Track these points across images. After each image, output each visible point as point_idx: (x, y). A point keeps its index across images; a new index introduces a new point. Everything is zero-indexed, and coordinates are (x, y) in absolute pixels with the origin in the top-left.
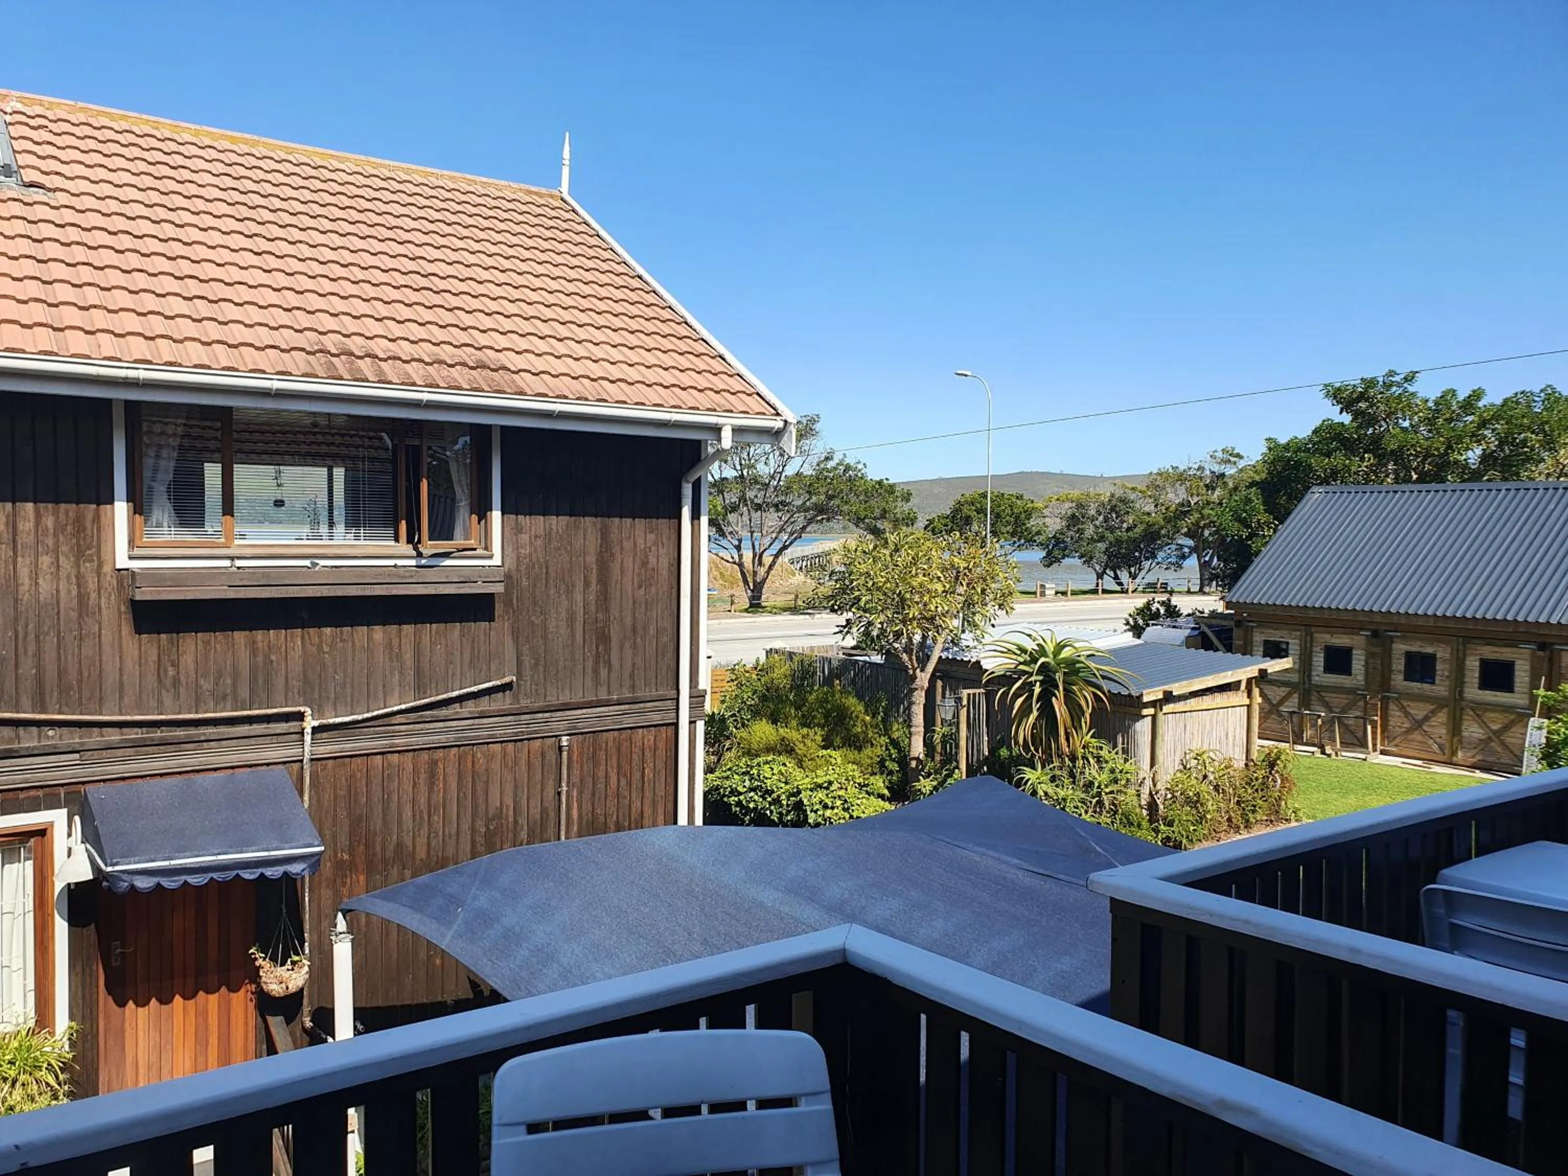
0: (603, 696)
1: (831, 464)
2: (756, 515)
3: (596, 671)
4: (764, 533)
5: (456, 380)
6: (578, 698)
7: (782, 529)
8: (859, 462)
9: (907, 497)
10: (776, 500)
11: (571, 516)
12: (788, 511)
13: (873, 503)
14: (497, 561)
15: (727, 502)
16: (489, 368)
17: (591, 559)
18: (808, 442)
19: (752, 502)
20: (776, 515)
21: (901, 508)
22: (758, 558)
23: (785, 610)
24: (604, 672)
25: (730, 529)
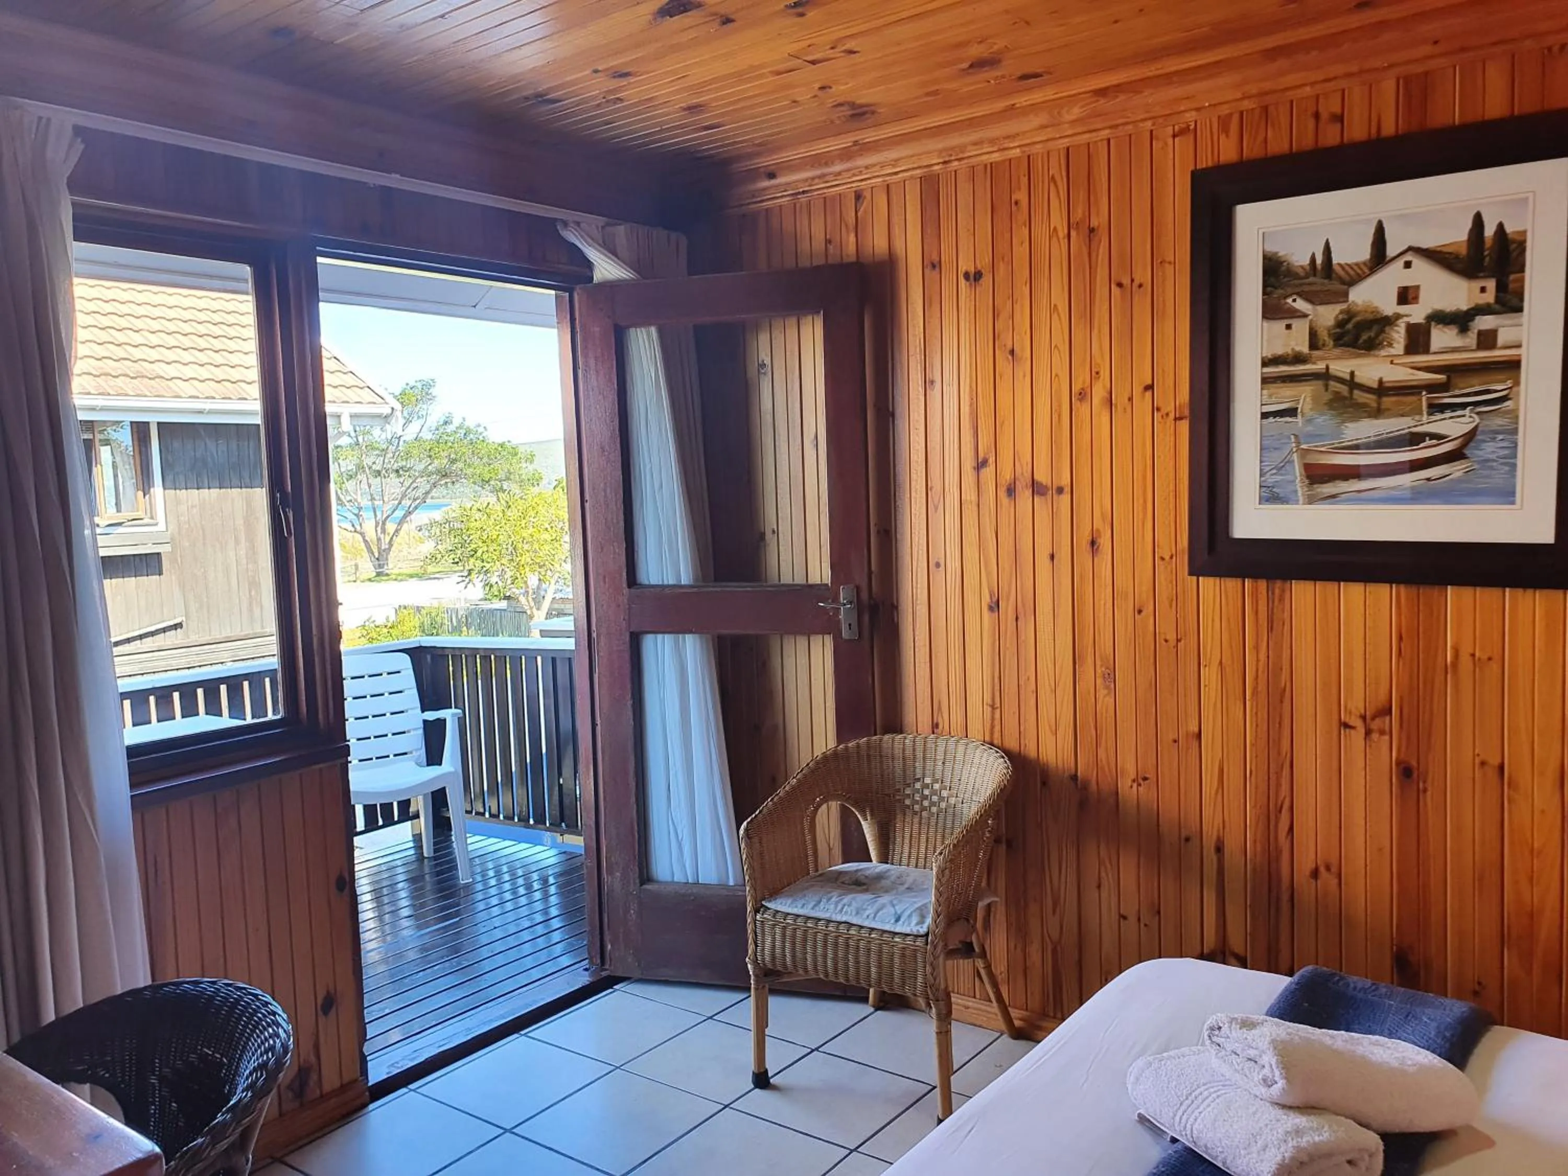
0: (258, 630)
1: (450, 428)
2: (375, 482)
3: (251, 610)
4: (386, 499)
5: (122, 389)
6: (237, 633)
7: (404, 495)
8: (479, 426)
9: (530, 459)
10: (396, 465)
11: (220, 488)
12: (409, 476)
13: (496, 465)
14: (162, 527)
15: (343, 470)
16: (147, 377)
17: (240, 522)
18: (425, 406)
19: (370, 468)
20: (398, 480)
21: (527, 470)
22: (381, 525)
23: (411, 576)
24: (257, 611)
25: (349, 498)
